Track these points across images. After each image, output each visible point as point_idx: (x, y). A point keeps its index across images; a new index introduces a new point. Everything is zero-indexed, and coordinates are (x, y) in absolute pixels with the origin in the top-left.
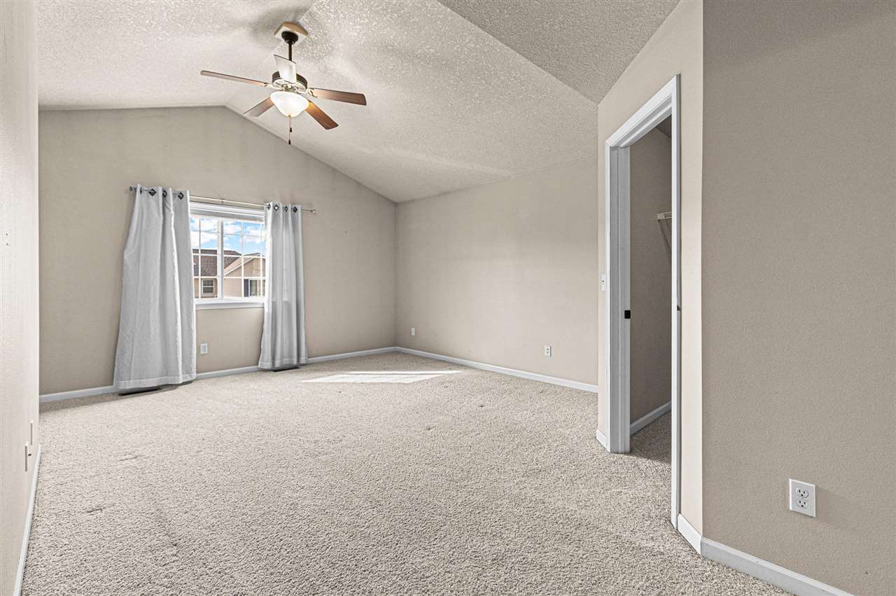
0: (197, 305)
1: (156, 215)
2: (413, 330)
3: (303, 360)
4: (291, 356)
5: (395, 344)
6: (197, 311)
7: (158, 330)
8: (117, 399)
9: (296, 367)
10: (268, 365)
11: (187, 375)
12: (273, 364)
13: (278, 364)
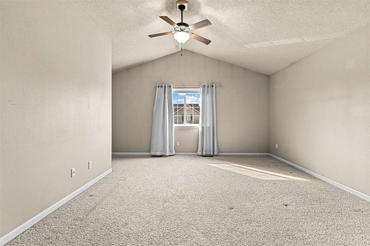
0: (174, 127)
1: (162, 94)
2: (277, 145)
3: (216, 153)
4: (210, 151)
5: (269, 152)
6: (174, 129)
7: (161, 135)
8: (150, 158)
9: (212, 156)
10: (200, 153)
11: (171, 153)
12: (202, 153)
13: (204, 154)
